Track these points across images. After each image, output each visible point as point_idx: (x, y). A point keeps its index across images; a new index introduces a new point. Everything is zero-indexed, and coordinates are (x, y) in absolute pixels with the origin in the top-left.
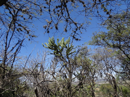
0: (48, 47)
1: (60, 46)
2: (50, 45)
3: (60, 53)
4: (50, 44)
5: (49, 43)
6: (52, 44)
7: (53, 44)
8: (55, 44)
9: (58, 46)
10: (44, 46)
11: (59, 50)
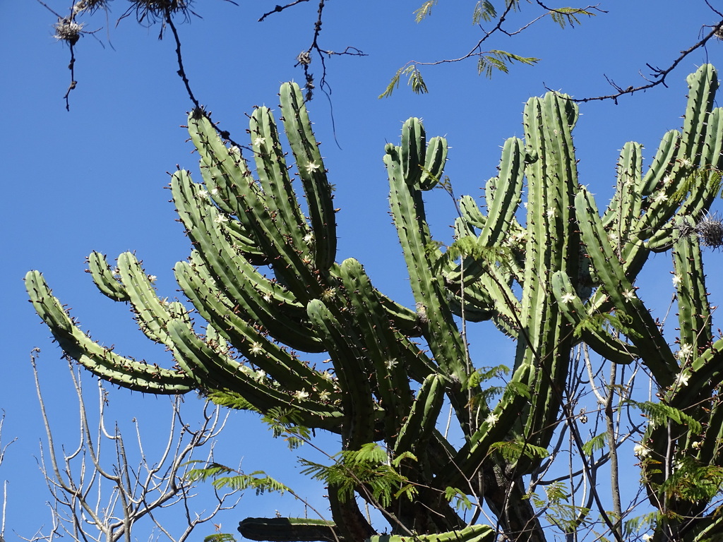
0: (174, 365)
1: (481, 311)
2: (222, 304)
3: (492, 495)
4: (221, 273)
5: (190, 269)
6: (284, 276)
7: (306, 285)
8: (345, 263)
9: (418, 327)
10: (72, 349)
11: (449, 427)
